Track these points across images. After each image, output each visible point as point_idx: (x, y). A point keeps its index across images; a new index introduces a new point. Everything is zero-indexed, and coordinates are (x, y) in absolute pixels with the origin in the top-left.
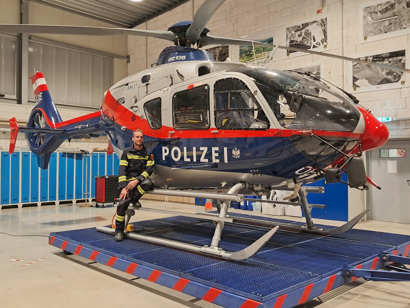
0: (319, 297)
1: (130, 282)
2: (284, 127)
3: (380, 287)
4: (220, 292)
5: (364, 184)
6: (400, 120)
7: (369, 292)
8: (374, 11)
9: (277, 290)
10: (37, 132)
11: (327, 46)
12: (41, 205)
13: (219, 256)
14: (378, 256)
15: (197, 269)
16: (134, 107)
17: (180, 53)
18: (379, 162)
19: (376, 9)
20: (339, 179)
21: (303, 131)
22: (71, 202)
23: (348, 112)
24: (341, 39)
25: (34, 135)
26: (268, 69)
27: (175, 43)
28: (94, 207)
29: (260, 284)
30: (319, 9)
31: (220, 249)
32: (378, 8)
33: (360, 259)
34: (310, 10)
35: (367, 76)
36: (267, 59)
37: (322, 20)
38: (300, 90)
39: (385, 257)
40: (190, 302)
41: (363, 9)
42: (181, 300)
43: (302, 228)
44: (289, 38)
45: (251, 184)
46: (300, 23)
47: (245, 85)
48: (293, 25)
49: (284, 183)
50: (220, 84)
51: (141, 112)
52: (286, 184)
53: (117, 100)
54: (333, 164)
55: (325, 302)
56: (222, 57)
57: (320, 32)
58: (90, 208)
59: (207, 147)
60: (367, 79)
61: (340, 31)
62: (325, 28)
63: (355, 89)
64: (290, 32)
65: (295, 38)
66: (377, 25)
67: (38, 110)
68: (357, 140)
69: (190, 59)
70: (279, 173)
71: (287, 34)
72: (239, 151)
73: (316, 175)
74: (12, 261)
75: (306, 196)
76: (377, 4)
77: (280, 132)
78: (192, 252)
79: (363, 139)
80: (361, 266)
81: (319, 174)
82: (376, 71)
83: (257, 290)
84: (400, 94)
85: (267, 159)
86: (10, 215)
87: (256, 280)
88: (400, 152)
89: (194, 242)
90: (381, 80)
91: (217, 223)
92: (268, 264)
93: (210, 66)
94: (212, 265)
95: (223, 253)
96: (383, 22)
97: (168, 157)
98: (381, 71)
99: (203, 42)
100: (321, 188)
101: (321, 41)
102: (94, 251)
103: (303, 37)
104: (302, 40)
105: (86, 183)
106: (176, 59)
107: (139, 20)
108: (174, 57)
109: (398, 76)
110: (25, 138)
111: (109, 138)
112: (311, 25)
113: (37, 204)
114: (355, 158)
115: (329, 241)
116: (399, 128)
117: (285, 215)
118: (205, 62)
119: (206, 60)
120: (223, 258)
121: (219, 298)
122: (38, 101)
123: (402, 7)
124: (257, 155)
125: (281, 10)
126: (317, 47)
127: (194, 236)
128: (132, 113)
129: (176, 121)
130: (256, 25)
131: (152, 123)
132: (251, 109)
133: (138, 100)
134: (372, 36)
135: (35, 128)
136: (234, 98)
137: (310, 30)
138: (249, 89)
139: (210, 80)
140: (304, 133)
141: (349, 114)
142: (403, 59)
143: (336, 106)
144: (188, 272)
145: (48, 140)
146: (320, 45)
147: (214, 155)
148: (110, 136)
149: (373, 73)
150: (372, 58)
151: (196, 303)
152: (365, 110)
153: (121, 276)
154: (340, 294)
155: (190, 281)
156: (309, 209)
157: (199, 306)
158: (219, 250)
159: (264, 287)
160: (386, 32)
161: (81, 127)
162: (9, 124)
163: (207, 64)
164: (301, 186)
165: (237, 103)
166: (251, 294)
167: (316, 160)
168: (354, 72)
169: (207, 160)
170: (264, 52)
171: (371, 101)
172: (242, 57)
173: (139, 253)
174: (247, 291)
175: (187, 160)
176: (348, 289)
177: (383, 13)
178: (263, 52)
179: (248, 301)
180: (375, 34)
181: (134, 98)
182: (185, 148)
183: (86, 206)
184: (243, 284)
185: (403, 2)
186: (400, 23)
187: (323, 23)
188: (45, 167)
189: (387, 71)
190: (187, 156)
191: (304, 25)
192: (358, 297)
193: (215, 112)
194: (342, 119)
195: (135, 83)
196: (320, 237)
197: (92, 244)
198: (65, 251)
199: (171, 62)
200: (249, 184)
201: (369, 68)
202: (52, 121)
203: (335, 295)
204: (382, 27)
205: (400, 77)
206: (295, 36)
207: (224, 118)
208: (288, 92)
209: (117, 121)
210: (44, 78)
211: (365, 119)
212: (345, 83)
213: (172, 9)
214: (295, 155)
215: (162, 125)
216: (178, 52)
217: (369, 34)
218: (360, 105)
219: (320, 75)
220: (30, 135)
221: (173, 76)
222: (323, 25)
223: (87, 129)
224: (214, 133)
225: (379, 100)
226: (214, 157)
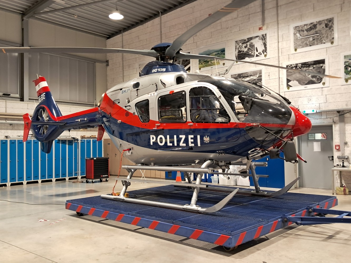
0: (266, 235)
2: (240, 121)
3: (307, 229)
4: (201, 232)
5: (295, 159)
6: (322, 112)
7: (300, 233)
8: (301, 30)
10: (41, 125)
11: (267, 55)
13: (197, 211)
14: (306, 209)
15: (183, 219)
16: (127, 106)
17: (161, 66)
18: (307, 143)
19: (303, 28)
20: (278, 156)
22: (65, 179)
23: (283, 110)
24: (277, 51)
25: (38, 127)
27: (156, 59)
28: (85, 182)
29: (228, 226)
30: (260, 27)
31: (198, 206)
32: (304, 27)
33: (294, 211)
34: (254, 27)
35: (297, 79)
36: (226, 72)
37: (263, 35)
38: (250, 95)
39: (310, 210)
41: (294, 28)
42: (174, 240)
43: (252, 192)
44: (238, 49)
45: (217, 161)
46: (246, 37)
47: (212, 92)
48: (241, 38)
49: (240, 160)
51: (133, 110)
52: (241, 160)
53: (113, 101)
54: (274, 146)
55: (271, 239)
56: (185, 63)
57: (262, 44)
59: (185, 136)
60: (297, 80)
61: (277, 44)
62: (265, 42)
63: (288, 88)
64: (238, 44)
65: (242, 49)
66: (304, 40)
67: (41, 107)
68: (290, 130)
69: (169, 71)
70: (238, 153)
71: (236, 46)
72: (208, 138)
73: (262, 154)
74: (41, 221)
75: (254, 169)
76: (304, 24)
77: (238, 124)
79: (294, 128)
81: (265, 153)
82: (304, 75)
84: (322, 92)
85: (229, 143)
86: (17, 190)
87: (225, 224)
88: (323, 135)
90: (308, 81)
91: (195, 188)
92: (231, 215)
93: (184, 76)
95: (200, 209)
96: (308, 38)
98: (308, 75)
99: (177, 58)
100: (265, 163)
101: (262, 51)
102: (105, 211)
104: (248, 50)
105: (78, 164)
106: (158, 70)
107: (116, 32)
108: (157, 69)
109: (320, 79)
112: (254, 39)
113: (38, 181)
114: (289, 142)
115: (272, 201)
116: (322, 117)
117: (237, 185)
118: (180, 73)
119: (180, 71)
120: (200, 212)
122: (41, 100)
123: (322, 27)
124: (219, 141)
125: (231, 27)
126: (259, 56)
128: (126, 110)
129: (160, 116)
130: (211, 38)
131: (141, 116)
133: (130, 101)
134: (301, 49)
135: (40, 121)
137: (254, 43)
138: (215, 95)
139: (187, 87)
140: (254, 125)
142: (324, 66)
143: (275, 106)
144: (178, 221)
145: (50, 131)
146: (261, 54)
147: (190, 141)
149: (302, 76)
150: (300, 65)
152: (295, 108)
153: (126, 228)
154: (280, 234)
155: (181, 226)
156: (257, 177)
158: (196, 207)
160: (311, 46)
161: (80, 120)
162: (22, 117)
163: (182, 75)
164: (251, 162)
166: (224, 232)
167: (262, 143)
168: (287, 76)
172: (201, 63)
174: (221, 230)
177: (308, 31)
179: (222, 236)
180: (303, 47)
181: (127, 99)
182: (168, 136)
183: (78, 182)
184: (217, 226)
185: (323, 23)
186: (321, 39)
187: (264, 38)
188: (48, 151)
189: (312, 75)
190: (170, 141)
191: (249, 39)
192: (292, 236)
194: (279, 116)
195: (128, 88)
196: (265, 198)
198: (78, 213)
199: (154, 73)
200: (215, 161)
204: (308, 42)
205: (321, 79)
206: (242, 47)
208: (242, 96)
209: (114, 116)
210: (46, 82)
211: (295, 115)
212: (281, 84)
213: (143, 24)
214: (248, 140)
215: (150, 119)
216: (159, 65)
217: (298, 47)
218: (292, 105)
219: (262, 78)
220: (35, 127)
221: (157, 84)
222: (263, 39)
223: (86, 121)
224: (190, 125)
225: (306, 97)
226: (190, 142)
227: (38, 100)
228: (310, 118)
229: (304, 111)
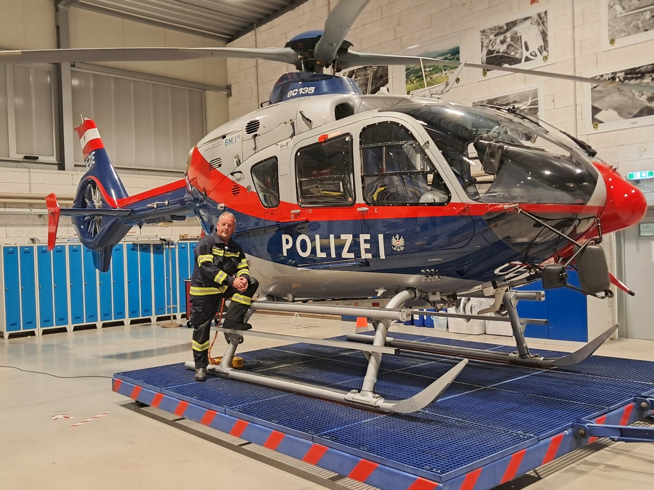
0: (536, 469)
1: (238, 449)
2: (474, 200)
3: (635, 451)
4: (374, 466)
5: (605, 289)
7: (618, 461)
9: (465, 462)
10: (90, 215)
11: (549, 57)
12: (102, 327)
13: (375, 407)
14: (633, 401)
15: (339, 428)
16: (236, 172)
17: (306, 83)
18: (638, 244)
20: (563, 283)
21: (504, 206)
22: (149, 320)
23: (579, 171)
24: (571, 46)
25: (86, 219)
26: (447, 106)
27: (297, 67)
28: (185, 327)
29: (439, 453)
31: (377, 395)
33: (603, 406)
35: (615, 105)
36: (445, 88)
37: (539, 15)
38: (500, 138)
39: (643, 404)
40: (330, 481)
42: (317, 477)
43: (510, 357)
44: (486, 47)
45: (424, 292)
46: (502, 22)
47: (410, 133)
48: (491, 25)
49: (477, 288)
50: (369, 133)
51: (247, 181)
52: (481, 289)
53: (209, 162)
54: (556, 256)
55: (545, 478)
56: (378, 82)
57: (537, 34)
58: (179, 329)
59: (352, 235)
60: (616, 109)
61: (570, 32)
62: (544, 28)
63: (595, 127)
64: (487, 37)
65: (495, 47)
66: (631, 19)
67: (90, 180)
68: (594, 217)
69: (322, 92)
70: (468, 273)
71: (482, 40)
72: (402, 240)
73: (529, 275)
74: (57, 418)
75: (515, 307)
77: (468, 207)
78: (332, 401)
79: (603, 214)
80: (603, 418)
81: (534, 273)
82: (630, 95)
83: (434, 462)
85: (448, 251)
86: (55, 343)
87: (432, 446)
89: (336, 384)
90: (639, 110)
91: (370, 355)
92: (452, 419)
93: (353, 102)
94: (363, 422)
95: (381, 403)
96: (641, 14)
97: (292, 251)
98: (639, 95)
99: (342, 63)
100: (540, 293)
101: (538, 49)
102: (181, 401)
103: (508, 45)
104: (507, 48)
105: (171, 291)
106: (299, 92)
107: (243, 27)
108: (297, 90)
110: (73, 223)
111: (200, 221)
112: (521, 24)
113: (95, 324)
114: (590, 247)
115: (554, 377)
117: (485, 333)
118: (346, 96)
119: (347, 92)
120: (382, 410)
121: (374, 475)
122: (89, 166)
124: (434, 244)
126: (532, 60)
127: (337, 374)
128: (233, 182)
129: (303, 193)
130: (431, 27)
131: (265, 196)
132: (420, 172)
133: (241, 162)
134: (623, 38)
135: (87, 208)
136: (392, 154)
137: (520, 33)
138: (416, 140)
139: (353, 126)
140: (506, 208)
141: (579, 174)
143: (559, 163)
144: (325, 435)
145: (107, 226)
146: (536, 56)
147: (364, 246)
148: (201, 218)
149: (626, 99)
150: (623, 74)
151: (339, 483)
152: (606, 166)
153: (223, 440)
154: (570, 464)
155: (329, 449)
156: (521, 328)
157: (344, 487)
158: (374, 397)
159: (444, 458)
160: (647, 30)
161: (157, 204)
162: (44, 201)
163: (349, 99)
164: (506, 291)
165: (399, 161)
166: (424, 470)
167: (527, 250)
168: (594, 99)
169: (352, 255)
170: (445, 70)
171: (623, 145)
172: (410, 80)
173: (250, 403)
174: (418, 465)
175: (321, 255)
176: (583, 456)
178: (443, 71)
179: (419, 480)
180: (629, 34)
181: (235, 158)
182: (318, 237)
183: (172, 326)
184: (412, 453)
187: (541, 19)
188: (105, 268)
189: (650, 95)
190: (320, 248)
191: (510, 24)
192: (600, 469)
193: (362, 177)
194: (568, 184)
195: (237, 134)
196: (539, 371)
197: (178, 391)
198: (137, 402)
199: (292, 97)
200: (420, 291)
201: (619, 91)
202: (112, 197)
203: (562, 466)
204: (639, 22)
206: (496, 43)
207: (379, 186)
208: (480, 141)
209: (212, 195)
210: (97, 129)
211: (606, 182)
212: (579, 117)
213: (294, 8)
214: (492, 244)
215: (281, 200)
216: (303, 81)
217: (618, 35)
218: (598, 159)
219: (539, 106)
220: (80, 219)
221: (295, 121)
222: (540, 22)
223: (167, 207)
224: (362, 211)
225: (635, 144)
226: (364, 249)
227: (84, 166)
228: (645, 189)
229: (630, 175)
